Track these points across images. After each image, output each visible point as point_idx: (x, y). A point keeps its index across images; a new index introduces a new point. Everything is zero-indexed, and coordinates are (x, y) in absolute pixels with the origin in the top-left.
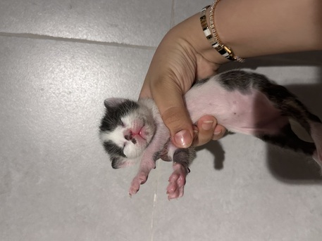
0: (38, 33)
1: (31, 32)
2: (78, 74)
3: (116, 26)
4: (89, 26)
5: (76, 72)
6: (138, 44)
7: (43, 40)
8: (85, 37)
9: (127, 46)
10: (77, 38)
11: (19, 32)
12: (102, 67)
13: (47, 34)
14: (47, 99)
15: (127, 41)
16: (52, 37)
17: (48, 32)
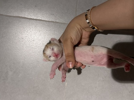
0: (22, 16)
1: (19, 16)
2: (37, 33)
3: (54, 15)
4: (43, 14)
5: (37, 32)
6: (62, 22)
7: (24, 19)
8: (41, 19)
9: (57, 23)
10: (38, 19)
11: (14, 15)
12: (47, 30)
13: (25, 17)
14: (25, 43)
15: (57, 21)
16: (28, 18)
17: (26, 16)
